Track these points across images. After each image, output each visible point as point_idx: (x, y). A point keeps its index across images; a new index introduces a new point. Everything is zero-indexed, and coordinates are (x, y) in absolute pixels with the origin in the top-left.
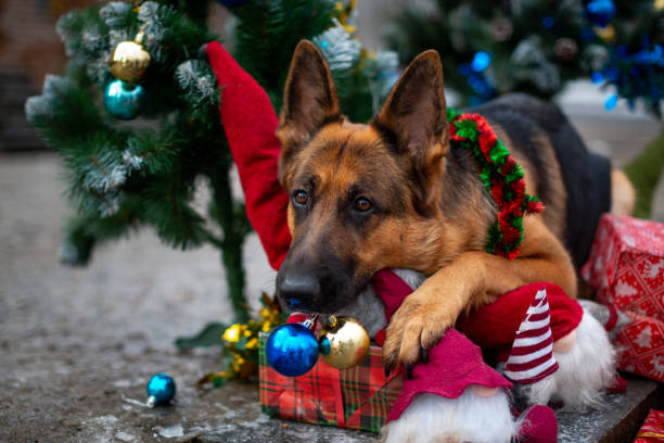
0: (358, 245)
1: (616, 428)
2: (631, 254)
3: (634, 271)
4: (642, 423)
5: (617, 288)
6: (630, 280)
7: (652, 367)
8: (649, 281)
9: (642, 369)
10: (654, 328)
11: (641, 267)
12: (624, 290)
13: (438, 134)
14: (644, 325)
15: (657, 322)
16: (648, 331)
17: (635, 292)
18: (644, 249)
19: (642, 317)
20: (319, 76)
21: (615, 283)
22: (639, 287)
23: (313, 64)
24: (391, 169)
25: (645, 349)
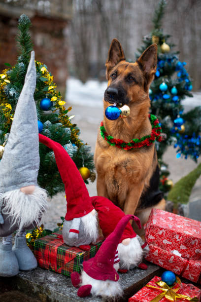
0: (128, 88)
1: (137, 283)
2: (153, 227)
3: (154, 232)
4: (149, 281)
5: (148, 236)
6: (153, 234)
7: (158, 262)
8: (159, 235)
9: (155, 262)
10: (159, 250)
11: (157, 231)
12: (151, 237)
13: (154, 67)
14: (156, 249)
15: (160, 249)
16: (157, 251)
17: (154, 238)
18: (158, 225)
19: (156, 246)
20: (118, 48)
21: (148, 235)
22: (155, 237)
23: (117, 45)
24: (140, 73)
25: (156, 256)
